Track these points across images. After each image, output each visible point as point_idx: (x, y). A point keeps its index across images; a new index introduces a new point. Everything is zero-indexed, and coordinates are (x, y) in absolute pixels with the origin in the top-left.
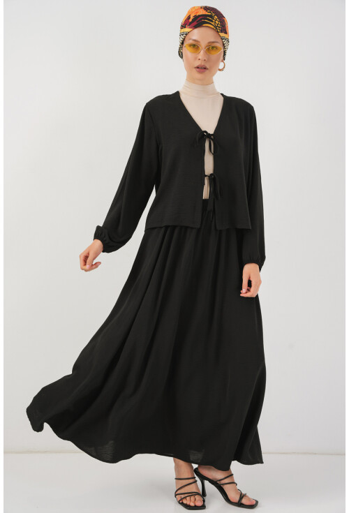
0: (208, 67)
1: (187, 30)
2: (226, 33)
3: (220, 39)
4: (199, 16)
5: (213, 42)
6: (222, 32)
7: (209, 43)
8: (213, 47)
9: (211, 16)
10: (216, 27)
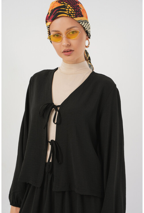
0: (72, 49)
1: (49, 23)
2: (82, 16)
3: (78, 23)
4: (55, 9)
5: (71, 28)
6: (76, 17)
7: (68, 29)
8: (73, 32)
9: (64, 7)
10: (70, 15)
